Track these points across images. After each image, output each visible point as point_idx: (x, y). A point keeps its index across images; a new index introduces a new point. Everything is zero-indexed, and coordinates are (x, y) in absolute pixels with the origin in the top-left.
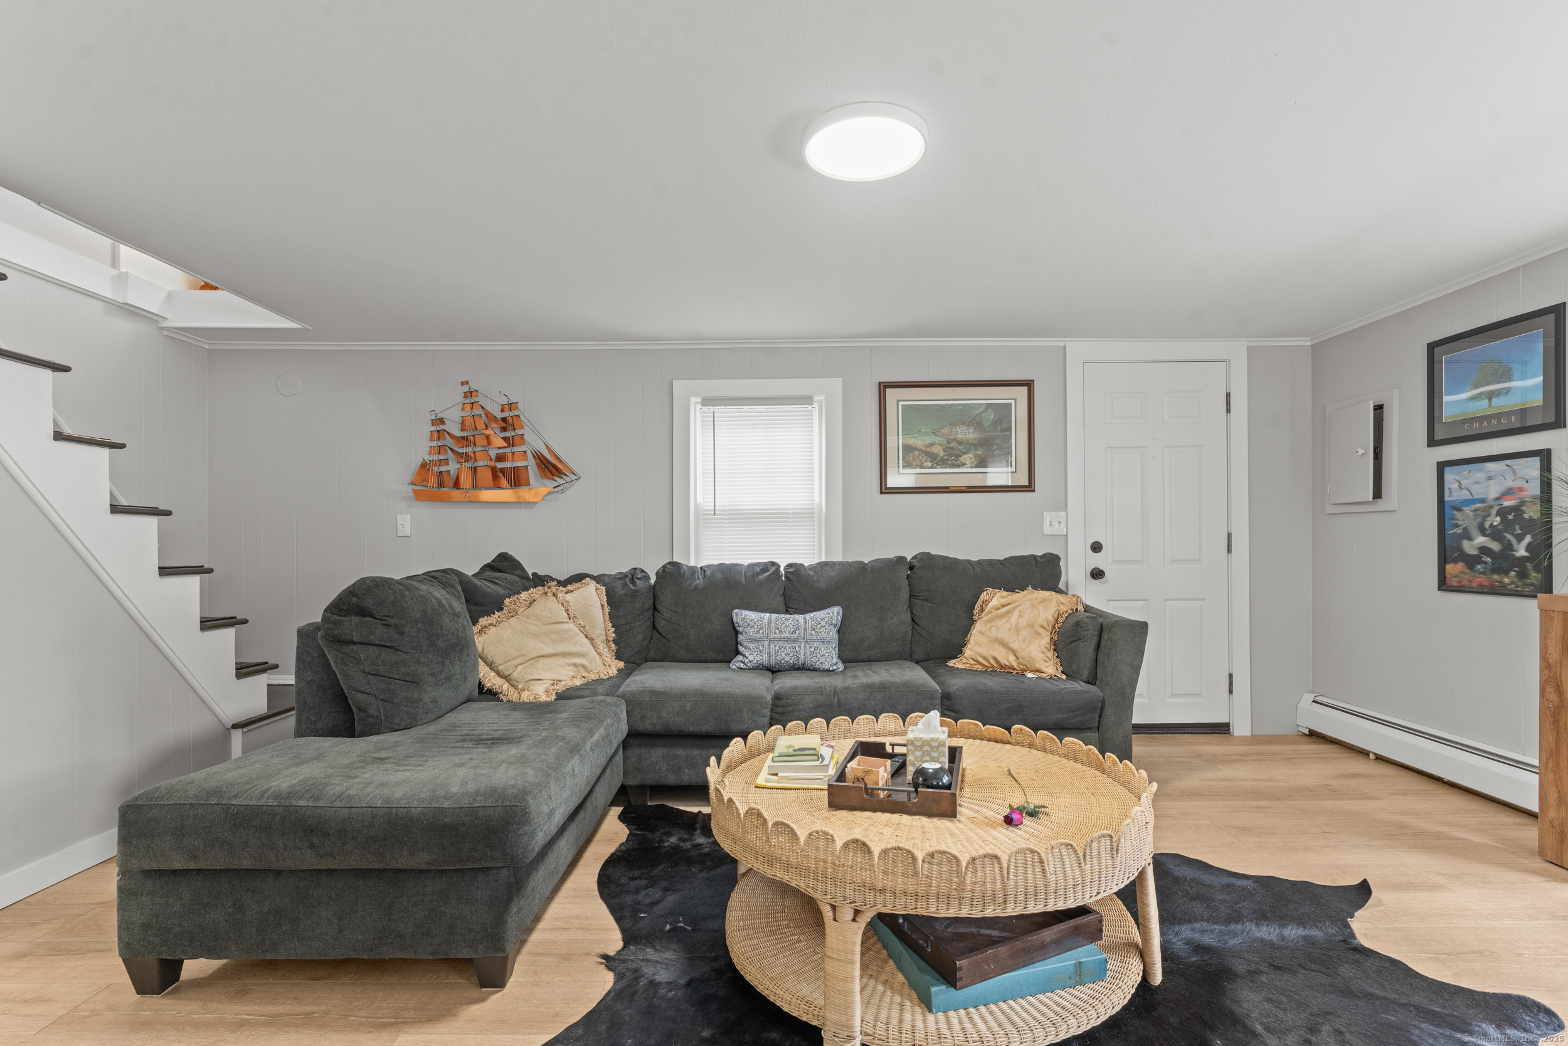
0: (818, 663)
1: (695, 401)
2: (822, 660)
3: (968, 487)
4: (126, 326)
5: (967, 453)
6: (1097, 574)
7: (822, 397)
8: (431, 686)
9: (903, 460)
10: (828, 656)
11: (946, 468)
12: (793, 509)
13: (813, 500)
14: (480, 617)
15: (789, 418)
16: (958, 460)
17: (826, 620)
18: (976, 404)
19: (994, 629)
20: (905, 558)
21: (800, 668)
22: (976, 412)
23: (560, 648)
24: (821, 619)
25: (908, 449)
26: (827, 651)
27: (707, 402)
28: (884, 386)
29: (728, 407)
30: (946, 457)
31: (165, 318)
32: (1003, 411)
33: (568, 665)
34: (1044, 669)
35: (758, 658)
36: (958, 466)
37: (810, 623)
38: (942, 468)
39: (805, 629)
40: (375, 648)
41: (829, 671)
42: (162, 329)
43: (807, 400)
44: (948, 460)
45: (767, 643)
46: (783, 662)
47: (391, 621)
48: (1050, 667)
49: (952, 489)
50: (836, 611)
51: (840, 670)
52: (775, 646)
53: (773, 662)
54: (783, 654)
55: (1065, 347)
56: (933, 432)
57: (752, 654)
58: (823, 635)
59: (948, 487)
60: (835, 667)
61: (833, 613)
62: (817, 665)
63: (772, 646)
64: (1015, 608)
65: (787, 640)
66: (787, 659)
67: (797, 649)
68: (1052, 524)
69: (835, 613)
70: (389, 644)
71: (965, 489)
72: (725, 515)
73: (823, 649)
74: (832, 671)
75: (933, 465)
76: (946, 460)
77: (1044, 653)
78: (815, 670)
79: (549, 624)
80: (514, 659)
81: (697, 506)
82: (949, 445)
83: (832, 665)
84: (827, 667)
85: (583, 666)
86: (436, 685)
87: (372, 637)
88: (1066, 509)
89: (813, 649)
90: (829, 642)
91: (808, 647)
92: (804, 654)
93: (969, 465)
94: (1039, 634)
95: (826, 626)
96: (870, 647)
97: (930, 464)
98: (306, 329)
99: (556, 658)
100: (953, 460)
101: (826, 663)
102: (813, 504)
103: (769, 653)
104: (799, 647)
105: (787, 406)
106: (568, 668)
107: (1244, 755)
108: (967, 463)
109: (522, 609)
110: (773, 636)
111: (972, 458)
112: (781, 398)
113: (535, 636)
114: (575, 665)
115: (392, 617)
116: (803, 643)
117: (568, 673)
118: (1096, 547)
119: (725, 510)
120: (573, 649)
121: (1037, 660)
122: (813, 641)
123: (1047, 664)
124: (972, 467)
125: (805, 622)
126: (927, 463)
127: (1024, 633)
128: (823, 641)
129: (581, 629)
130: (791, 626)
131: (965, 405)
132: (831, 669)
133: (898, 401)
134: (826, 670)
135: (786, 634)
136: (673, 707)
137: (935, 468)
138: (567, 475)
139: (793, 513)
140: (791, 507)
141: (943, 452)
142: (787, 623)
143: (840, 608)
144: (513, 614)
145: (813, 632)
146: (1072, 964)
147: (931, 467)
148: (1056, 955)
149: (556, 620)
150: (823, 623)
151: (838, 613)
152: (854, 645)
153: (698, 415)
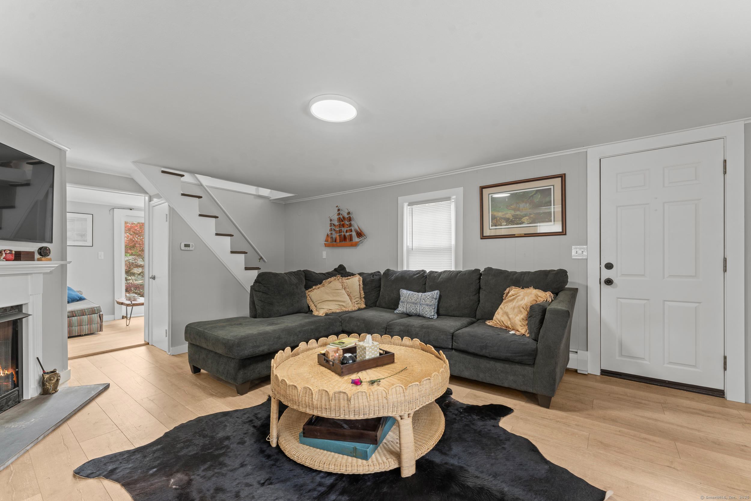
0: (425, 314)
1: (406, 204)
2: (426, 313)
3: (525, 234)
4: (260, 201)
5: (525, 217)
6: (609, 282)
7: (454, 197)
8: (277, 306)
9: (492, 222)
10: (430, 312)
11: (514, 225)
12: (443, 247)
13: (451, 243)
14: (313, 286)
15: (442, 207)
16: (521, 220)
17: (430, 296)
18: (530, 191)
19: (506, 307)
20: (480, 270)
21: (419, 316)
22: (530, 195)
23: (335, 299)
24: (428, 296)
25: (494, 218)
26: (429, 309)
27: (411, 204)
28: (482, 188)
29: (418, 205)
30: (514, 219)
31: (271, 197)
32: (547, 192)
33: (336, 304)
34: (520, 330)
35: (402, 309)
36: (520, 224)
37: (423, 297)
38: (512, 225)
39: (421, 299)
40: (261, 293)
41: (430, 318)
42: (270, 200)
43: (448, 199)
44: (515, 221)
45: (406, 303)
46: (411, 312)
47: (266, 285)
48: (523, 330)
49: (516, 235)
50: (436, 292)
51: (435, 318)
52: (409, 305)
53: (408, 312)
54: (411, 309)
55: (587, 152)
56: (507, 208)
57: (401, 308)
58: (428, 302)
59: (514, 235)
60: (433, 317)
61: (434, 293)
62: (424, 315)
63: (408, 305)
64: (516, 297)
65: (413, 303)
66: (413, 311)
67: (417, 307)
68: (576, 252)
69: (436, 293)
70: (265, 292)
71: (523, 235)
72: (417, 250)
73: (427, 308)
74: (431, 318)
75: (507, 224)
76: (513, 221)
77: (521, 322)
78: (424, 317)
79: (334, 290)
80: (319, 301)
81: (407, 246)
82: (515, 214)
83: (431, 316)
84: (428, 316)
85: (343, 306)
86: (279, 306)
87: (260, 289)
88: (587, 244)
89: (423, 308)
90: (430, 306)
91: (421, 307)
92: (419, 309)
93: (527, 223)
94: (521, 311)
95: (430, 299)
96: (453, 310)
97: (505, 224)
98: (296, 195)
99: (332, 302)
100: (517, 221)
101: (428, 315)
102: (451, 245)
103: (406, 308)
104: (417, 306)
105: (440, 202)
106: (336, 306)
107: (703, 411)
108: (525, 221)
109: (327, 284)
110: (408, 301)
111: (528, 219)
112: (436, 199)
113: (327, 294)
114: (339, 305)
115: (266, 284)
116: (419, 305)
117: (335, 307)
118: (609, 266)
119: (417, 248)
120: (340, 299)
121: (517, 325)
122: (423, 304)
123: (522, 328)
124: (528, 224)
125: (421, 296)
126: (503, 223)
127: (516, 310)
128: (427, 305)
129: (347, 292)
130: (416, 297)
131: (524, 192)
132: (430, 317)
133: (489, 194)
134: (428, 318)
135: (413, 301)
136: (354, 323)
137: (508, 225)
138: (363, 237)
139: (443, 249)
140: (442, 246)
141: (512, 217)
142: (415, 296)
143: (439, 291)
144: (324, 286)
145: (424, 301)
146: (352, 447)
147: (506, 225)
148: (351, 442)
149: (336, 289)
150: (428, 297)
151: (437, 293)
152: (446, 308)
153: (407, 209)
